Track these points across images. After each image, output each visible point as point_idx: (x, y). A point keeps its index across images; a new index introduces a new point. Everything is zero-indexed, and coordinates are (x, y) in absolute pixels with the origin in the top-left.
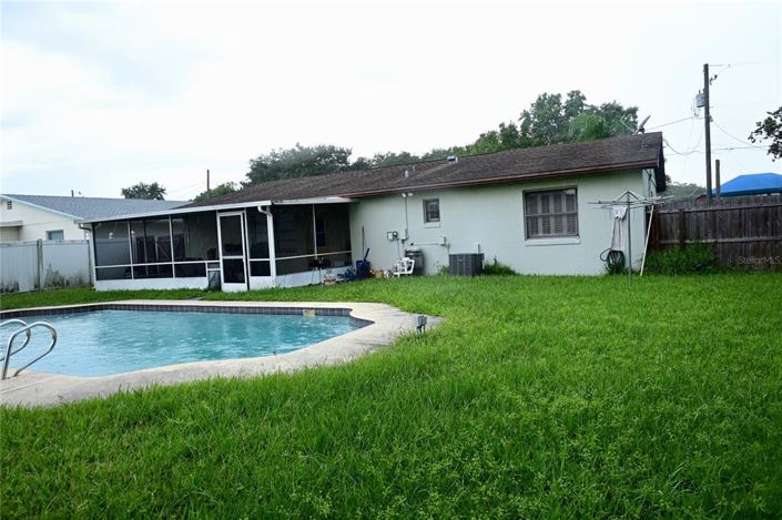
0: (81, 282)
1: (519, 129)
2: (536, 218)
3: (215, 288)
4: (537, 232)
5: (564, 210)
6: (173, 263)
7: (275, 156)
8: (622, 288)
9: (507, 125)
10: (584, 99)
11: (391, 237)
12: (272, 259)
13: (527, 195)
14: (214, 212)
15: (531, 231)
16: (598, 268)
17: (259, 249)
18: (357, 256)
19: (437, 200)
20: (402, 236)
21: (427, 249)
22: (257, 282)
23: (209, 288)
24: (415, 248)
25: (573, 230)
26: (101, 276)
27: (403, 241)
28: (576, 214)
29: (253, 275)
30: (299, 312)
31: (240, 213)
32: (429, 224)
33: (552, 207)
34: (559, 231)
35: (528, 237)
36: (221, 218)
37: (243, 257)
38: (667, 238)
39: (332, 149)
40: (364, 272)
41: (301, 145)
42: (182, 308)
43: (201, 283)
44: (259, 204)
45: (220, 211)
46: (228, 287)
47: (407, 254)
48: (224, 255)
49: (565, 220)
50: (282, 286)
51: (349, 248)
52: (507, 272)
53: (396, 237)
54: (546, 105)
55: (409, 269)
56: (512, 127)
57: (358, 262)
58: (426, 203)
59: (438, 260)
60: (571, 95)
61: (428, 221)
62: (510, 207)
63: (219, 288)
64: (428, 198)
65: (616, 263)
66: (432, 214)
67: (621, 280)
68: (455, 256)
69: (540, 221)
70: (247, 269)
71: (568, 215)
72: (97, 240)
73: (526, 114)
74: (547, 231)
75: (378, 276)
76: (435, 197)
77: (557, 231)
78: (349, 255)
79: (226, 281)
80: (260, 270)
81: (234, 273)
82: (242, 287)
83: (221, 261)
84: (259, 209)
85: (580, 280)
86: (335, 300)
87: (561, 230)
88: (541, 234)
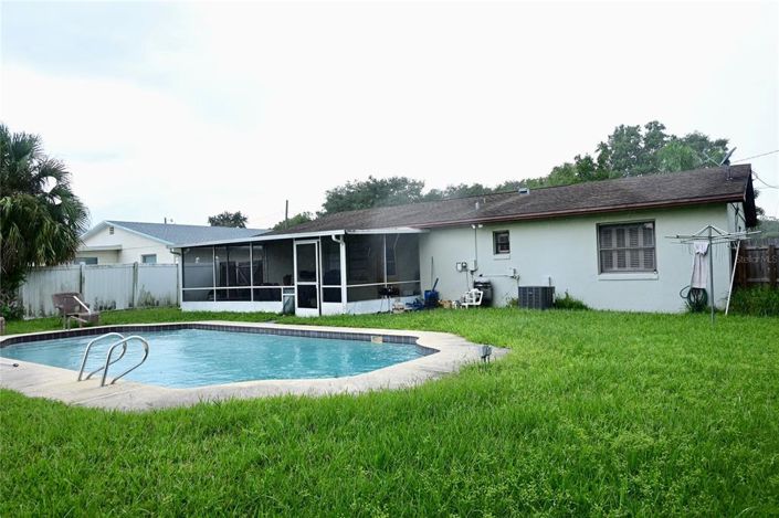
0: (169, 303)
1: (595, 161)
2: (611, 252)
3: (289, 313)
4: (612, 266)
5: (641, 244)
6: (252, 287)
7: (350, 187)
8: (703, 326)
9: (583, 157)
10: (663, 128)
11: (460, 267)
12: (344, 286)
13: (600, 228)
14: (291, 240)
15: (605, 264)
16: (679, 305)
17: (332, 276)
18: (426, 286)
19: (507, 232)
20: (471, 267)
21: (496, 281)
22: (329, 308)
23: (284, 312)
24: (483, 280)
25: (651, 265)
26: (187, 297)
27: (472, 272)
28: (654, 248)
29: (325, 301)
30: (367, 338)
31: (315, 242)
32: (499, 256)
33: (627, 241)
34: (635, 265)
35: (602, 271)
36: (298, 246)
37: (316, 284)
38: (755, 276)
39: (405, 181)
40: (432, 301)
41: (374, 177)
42: (258, 330)
43: (276, 307)
44: (333, 233)
45: (297, 239)
46: (301, 312)
47: (476, 285)
48: (298, 281)
49: (641, 254)
50: (352, 313)
51: (419, 279)
52: (580, 306)
53: (465, 268)
54: (624, 136)
55: (477, 300)
56: (588, 159)
57: (427, 291)
58: (496, 234)
59: (507, 292)
61: (497, 252)
63: (292, 312)
64: (498, 229)
65: (699, 302)
66: (502, 245)
67: (703, 318)
68: (525, 288)
69: (615, 255)
70: (320, 295)
71: (645, 250)
72: (186, 264)
73: (603, 146)
74: (622, 265)
75: (447, 306)
76: (505, 229)
77: (632, 265)
78: (419, 283)
79: (299, 306)
80: (333, 296)
81: (307, 298)
82: (314, 312)
83: (296, 283)
84: (334, 238)
85: (657, 317)
86: (402, 328)
87: (638, 265)
88: (615, 268)
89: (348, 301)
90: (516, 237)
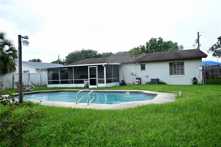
2: (172, 70)
3: (87, 87)
4: (172, 73)
5: (180, 68)
6: (73, 80)
7: (76, 52)
8: (195, 87)
9: (142, 46)
10: (162, 39)
11: (131, 74)
12: (105, 79)
13: (170, 64)
14: (87, 66)
15: (171, 73)
16: (190, 83)
17: (101, 76)
18: (121, 79)
19: (145, 65)
20: (134, 74)
21: (142, 78)
22: (100, 85)
23: (85, 87)
24: (139, 77)
25: (183, 73)
26: (49, 83)
27: (135, 75)
28: (184, 69)
29: (99, 83)
30: (125, 92)
31: (96, 66)
32: (142, 71)
33: (177, 67)
35: (170, 75)
36: (90, 68)
37: (96, 78)
38: (208, 76)
40: (123, 84)
43: (83, 85)
45: (89, 66)
46: (90, 87)
47: (137, 79)
48: (90, 78)
49: (180, 70)
51: (119, 77)
52: (164, 84)
53: (133, 74)
54: (153, 41)
55: (138, 83)
57: (122, 81)
58: (141, 65)
59: (145, 80)
60: (159, 38)
61: (142, 70)
62: (166, 67)
64: (142, 64)
65: (195, 81)
66: (143, 68)
67: (195, 85)
68: (153, 79)
69: (173, 71)
70: (97, 82)
71: (181, 69)
72: (49, 73)
73: (147, 43)
74: (175, 73)
75: (128, 84)
76: (144, 64)
77: (178, 73)
78: (119, 79)
79: (90, 85)
80: (101, 82)
81: (93, 82)
82: (95, 86)
83: (89, 79)
84: (103, 65)
85: (186, 86)
87: (179, 73)
88: (173, 74)
89: (106, 83)
90: (147, 66)
